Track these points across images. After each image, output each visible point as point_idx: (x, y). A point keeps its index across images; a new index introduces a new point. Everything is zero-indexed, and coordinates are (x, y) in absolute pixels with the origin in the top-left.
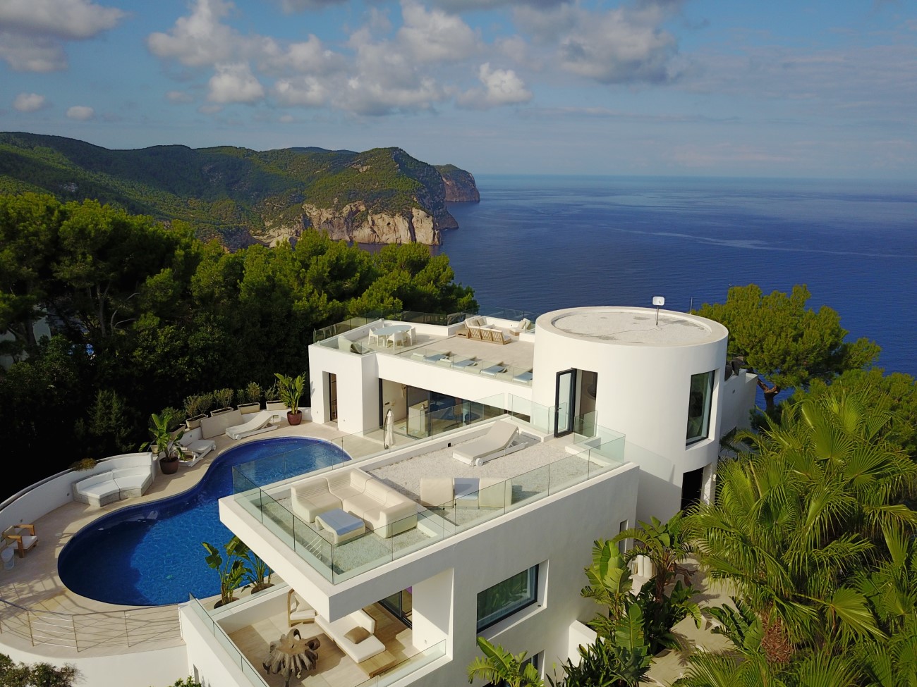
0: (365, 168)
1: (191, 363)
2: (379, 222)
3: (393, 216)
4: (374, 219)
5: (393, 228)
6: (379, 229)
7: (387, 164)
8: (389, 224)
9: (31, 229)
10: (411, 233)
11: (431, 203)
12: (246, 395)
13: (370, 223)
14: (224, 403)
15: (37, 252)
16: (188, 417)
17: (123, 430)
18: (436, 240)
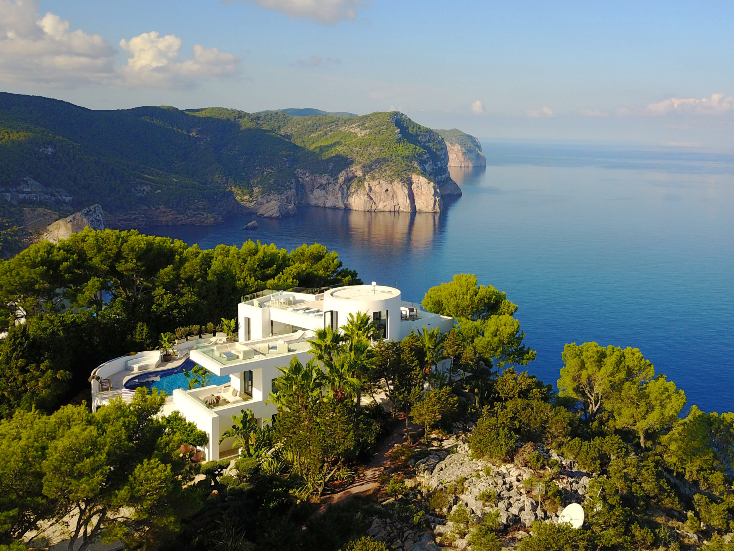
0: (364, 132)
1: (179, 313)
2: (376, 188)
3: (392, 182)
4: (371, 185)
5: (391, 195)
6: (376, 196)
7: (387, 128)
8: (387, 190)
9: (109, 247)
10: (410, 199)
11: (433, 169)
12: (206, 329)
13: (367, 189)
14: (194, 332)
15: (110, 258)
16: (177, 338)
17: (148, 340)
18: (437, 206)
